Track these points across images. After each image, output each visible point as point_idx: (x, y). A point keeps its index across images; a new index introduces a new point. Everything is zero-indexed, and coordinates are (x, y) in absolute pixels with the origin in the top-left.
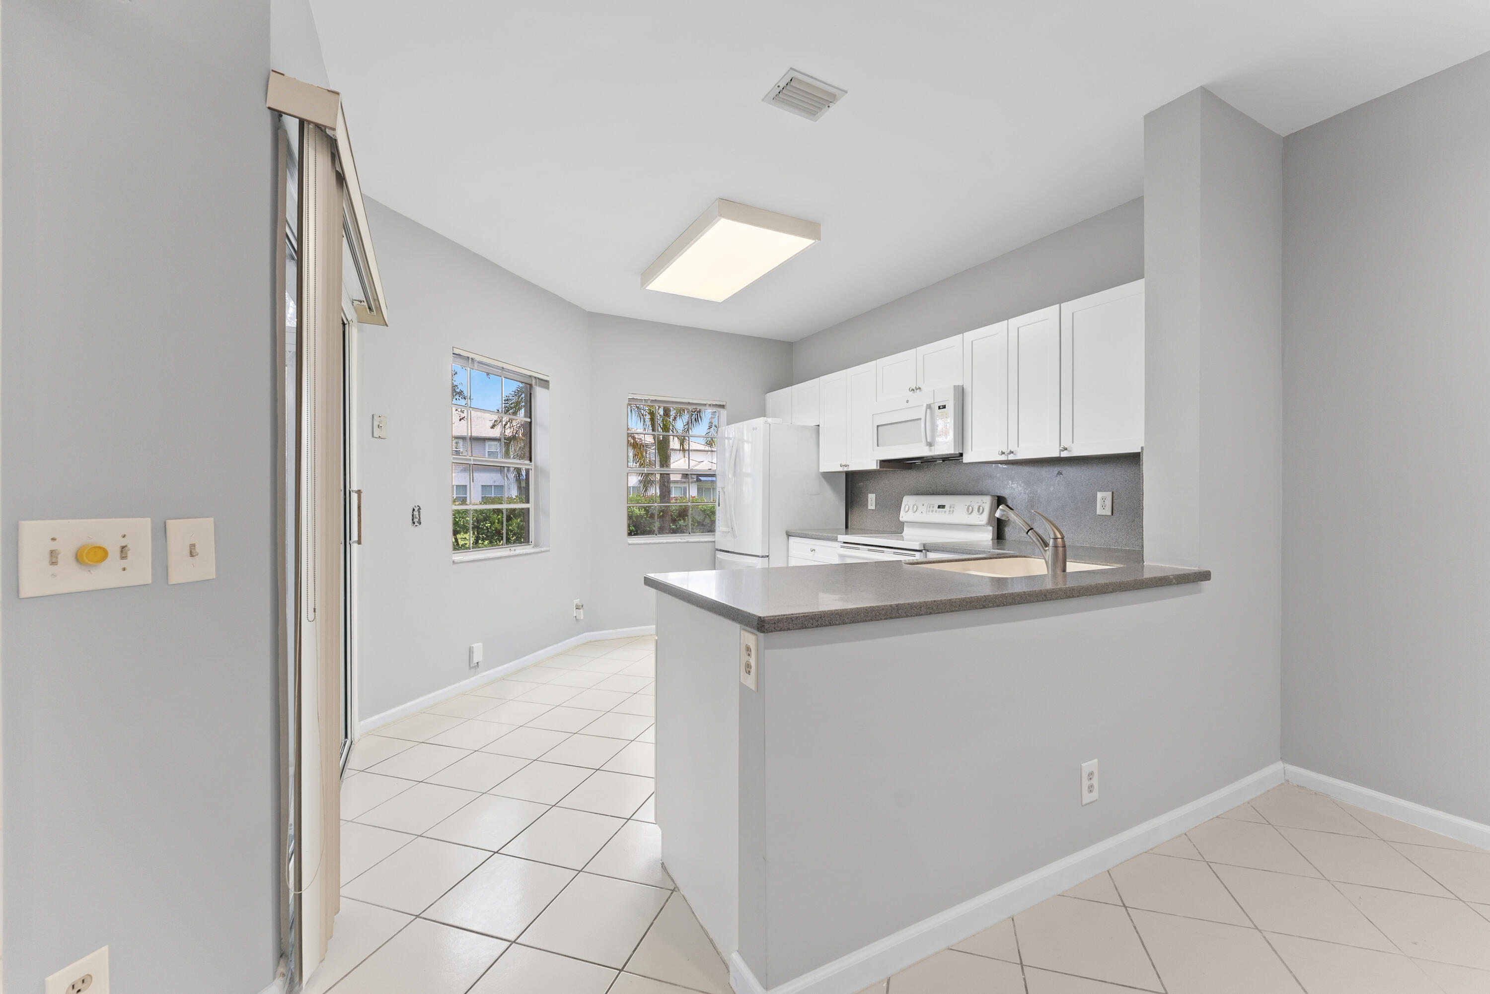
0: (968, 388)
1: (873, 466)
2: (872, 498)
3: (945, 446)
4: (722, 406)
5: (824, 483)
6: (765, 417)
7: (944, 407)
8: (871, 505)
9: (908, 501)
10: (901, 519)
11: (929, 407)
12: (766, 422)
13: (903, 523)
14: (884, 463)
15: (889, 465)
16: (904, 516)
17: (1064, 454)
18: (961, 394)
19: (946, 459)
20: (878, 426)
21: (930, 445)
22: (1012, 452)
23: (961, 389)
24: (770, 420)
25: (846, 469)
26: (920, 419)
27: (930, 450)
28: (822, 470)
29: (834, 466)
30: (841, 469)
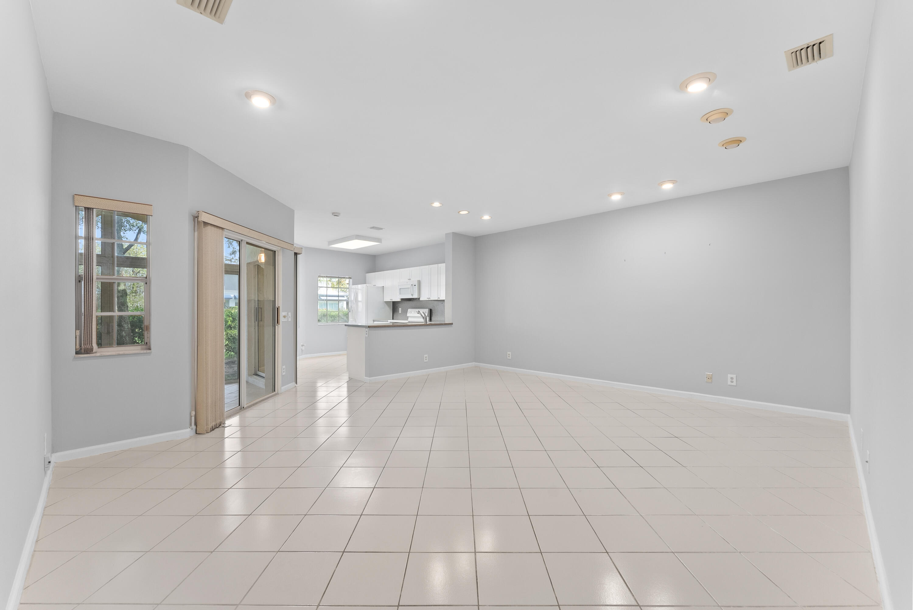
0: (421, 281)
1: (399, 300)
2: (400, 309)
3: (415, 296)
4: (351, 278)
5: (386, 305)
6: (366, 284)
7: (415, 285)
8: (400, 312)
9: (409, 310)
10: (407, 316)
11: (412, 285)
12: (367, 286)
13: (408, 317)
14: (402, 299)
15: (403, 300)
16: (408, 315)
17: (439, 299)
18: (419, 282)
19: (416, 299)
20: (400, 289)
21: (412, 295)
22: (429, 298)
23: (419, 281)
24: (368, 285)
25: (392, 301)
26: (409, 288)
27: (412, 297)
28: (384, 301)
29: (388, 299)
30: (390, 301)
